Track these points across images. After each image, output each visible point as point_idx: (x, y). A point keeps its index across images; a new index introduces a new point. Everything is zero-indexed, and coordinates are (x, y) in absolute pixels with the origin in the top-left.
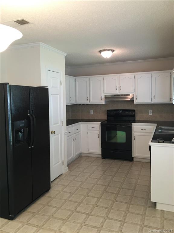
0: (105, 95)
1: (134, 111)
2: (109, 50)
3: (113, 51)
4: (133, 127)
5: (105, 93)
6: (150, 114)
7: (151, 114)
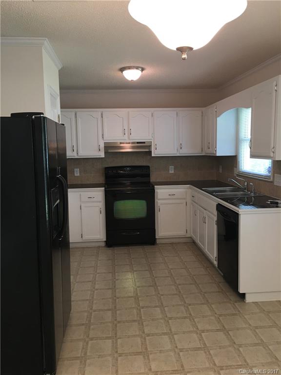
0: (105, 143)
1: (148, 167)
2: (137, 68)
3: (143, 70)
4: (157, 192)
5: (105, 139)
6: (170, 172)
7: (173, 172)
